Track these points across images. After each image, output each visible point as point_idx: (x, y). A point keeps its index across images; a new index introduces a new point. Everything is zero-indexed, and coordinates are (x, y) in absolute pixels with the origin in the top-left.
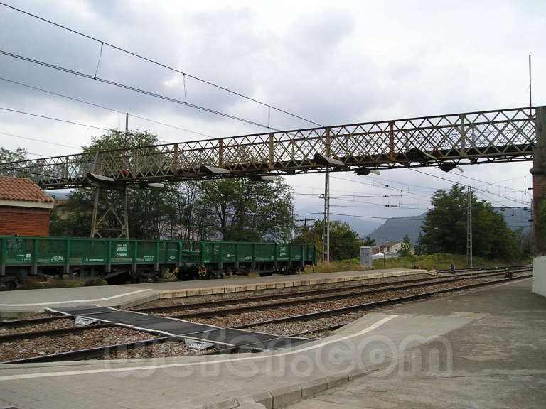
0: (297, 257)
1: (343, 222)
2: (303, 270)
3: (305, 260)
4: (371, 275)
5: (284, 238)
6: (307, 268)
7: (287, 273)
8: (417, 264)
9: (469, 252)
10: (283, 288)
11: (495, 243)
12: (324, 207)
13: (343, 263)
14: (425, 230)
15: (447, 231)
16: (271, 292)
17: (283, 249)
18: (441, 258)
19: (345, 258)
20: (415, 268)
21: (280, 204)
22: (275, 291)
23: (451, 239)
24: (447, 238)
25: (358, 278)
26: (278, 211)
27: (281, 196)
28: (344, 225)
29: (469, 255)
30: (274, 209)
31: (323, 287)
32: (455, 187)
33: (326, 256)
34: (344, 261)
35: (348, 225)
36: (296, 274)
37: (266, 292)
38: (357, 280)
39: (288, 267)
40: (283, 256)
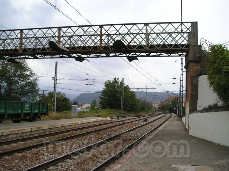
0: (36, 111)
1: (63, 93)
2: (40, 118)
3: (41, 112)
4: (81, 121)
5: (33, 100)
6: (43, 117)
7: (29, 120)
8: (99, 114)
9: (122, 108)
10: (24, 133)
11: (131, 104)
12: (54, 84)
13: (63, 114)
14: (101, 98)
15: (112, 99)
16: (14, 136)
17: (27, 106)
18: (109, 111)
19: (64, 111)
20: (99, 116)
21: (31, 83)
22: (17, 135)
23: (113, 102)
24: (112, 102)
25: (73, 123)
26: (30, 86)
27: (32, 79)
28: (63, 95)
29: (122, 110)
30: (28, 85)
31: (52, 130)
32: (115, 79)
33: (54, 110)
34: (63, 112)
35: (65, 95)
36: (35, 121)
37: (10, 136)
38: (73, 125)
39: (30, 117)
40: (27, 110)
